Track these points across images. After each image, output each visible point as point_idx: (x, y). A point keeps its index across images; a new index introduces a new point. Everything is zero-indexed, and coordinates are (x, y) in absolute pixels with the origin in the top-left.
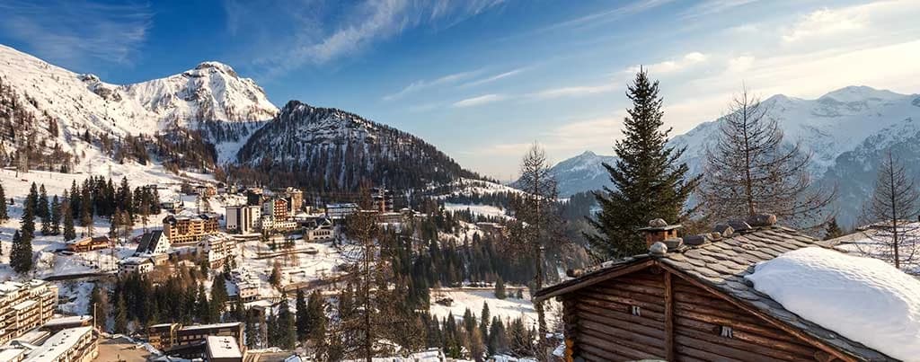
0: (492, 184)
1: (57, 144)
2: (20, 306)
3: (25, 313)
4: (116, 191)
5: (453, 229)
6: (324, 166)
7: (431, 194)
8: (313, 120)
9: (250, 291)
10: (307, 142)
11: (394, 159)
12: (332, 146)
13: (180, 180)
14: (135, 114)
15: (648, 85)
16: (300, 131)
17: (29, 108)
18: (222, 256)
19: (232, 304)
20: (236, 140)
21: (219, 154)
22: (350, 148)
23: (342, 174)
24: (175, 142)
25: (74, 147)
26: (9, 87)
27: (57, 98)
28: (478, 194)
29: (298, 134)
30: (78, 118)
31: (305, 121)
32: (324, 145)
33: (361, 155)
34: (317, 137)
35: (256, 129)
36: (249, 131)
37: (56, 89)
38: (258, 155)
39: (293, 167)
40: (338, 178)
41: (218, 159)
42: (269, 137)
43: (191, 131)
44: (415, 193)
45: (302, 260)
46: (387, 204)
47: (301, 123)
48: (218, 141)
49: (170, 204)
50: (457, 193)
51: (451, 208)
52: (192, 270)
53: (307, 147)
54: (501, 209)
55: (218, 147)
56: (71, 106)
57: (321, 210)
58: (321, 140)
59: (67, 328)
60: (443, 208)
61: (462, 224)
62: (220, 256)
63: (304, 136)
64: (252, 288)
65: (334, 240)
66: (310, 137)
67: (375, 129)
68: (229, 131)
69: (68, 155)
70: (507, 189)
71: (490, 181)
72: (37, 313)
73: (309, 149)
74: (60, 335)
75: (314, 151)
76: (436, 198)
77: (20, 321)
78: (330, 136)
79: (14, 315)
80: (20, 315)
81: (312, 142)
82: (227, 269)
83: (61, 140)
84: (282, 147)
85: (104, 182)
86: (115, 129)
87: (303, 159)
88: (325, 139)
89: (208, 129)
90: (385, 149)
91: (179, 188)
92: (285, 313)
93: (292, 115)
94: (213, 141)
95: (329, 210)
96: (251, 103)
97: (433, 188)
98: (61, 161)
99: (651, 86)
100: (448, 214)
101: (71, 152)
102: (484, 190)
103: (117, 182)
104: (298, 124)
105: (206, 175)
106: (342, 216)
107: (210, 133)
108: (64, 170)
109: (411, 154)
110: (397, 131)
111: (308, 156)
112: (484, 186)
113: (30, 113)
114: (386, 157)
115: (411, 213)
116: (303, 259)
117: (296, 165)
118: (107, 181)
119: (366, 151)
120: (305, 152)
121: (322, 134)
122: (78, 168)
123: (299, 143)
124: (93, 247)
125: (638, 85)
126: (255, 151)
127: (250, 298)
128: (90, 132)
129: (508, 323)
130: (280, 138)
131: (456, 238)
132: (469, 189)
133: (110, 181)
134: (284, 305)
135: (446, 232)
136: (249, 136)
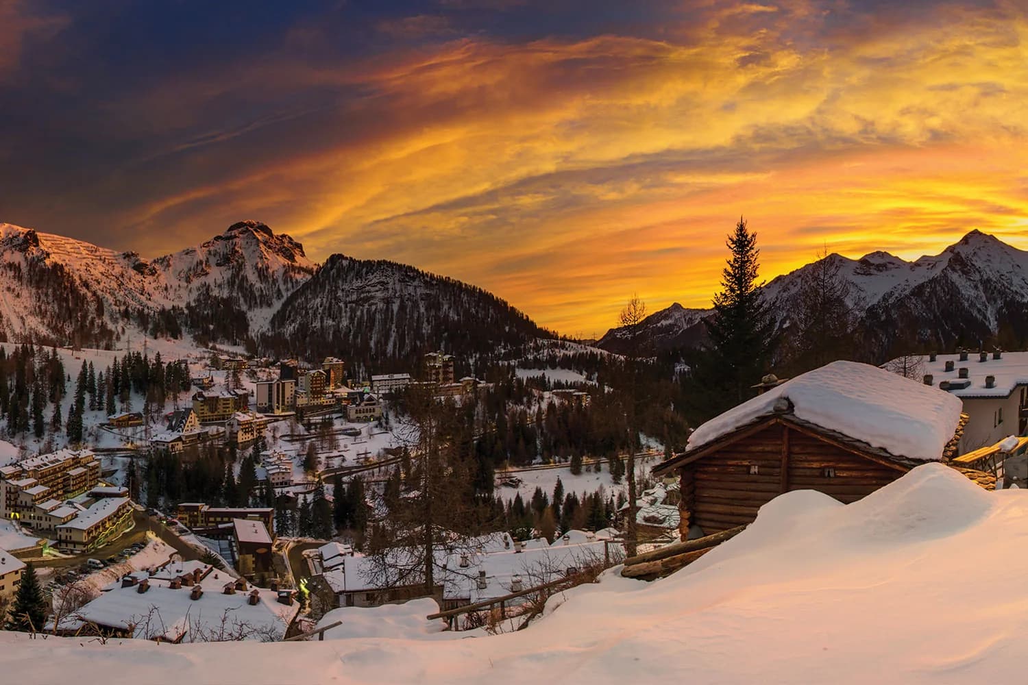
0: (572, 344)
1: (102, 323)
2: (74, 472)
3: (77, 478)
4: (151, 367)
5: (525, 399)
6: (371, 330)
7: (499, 359)
8: (358, 276)
9: (281, 476)
10: (350, 302)
11: (456, 318)
12: (381, 305)
13: (210, 353)
14: (169, 286)
15: (747, 236)
16: (343, 290)
17: (84, 291)
18: (251, 437)
19: (261, 489)
20: (270, 305)
21: (251, 323)
22: (402, 307)
23: (392, 339)
24: (206, 312)
25: (116, 325)
26: (69, 274)
27: (104, 279)
28: (556, 357)
29: (340, 294)
30: (120, 295)
31: (349, 278)
32: (370, 305)
33: (416, 315)
34: (362, 296)
35: (292, 290)
36: (284, 294)
37: (102, 270)
38: (293, 321)
39: (334, 333)
40: (386, 344)
41: (250, 328)
42: (306, 298)
43: (222, 298)
44: (479, 358)
45: (342, 443)
46: (446, 373)
47: (345, 280)
48: (250, 308)
49: (199, 380)
50: (530, 357)
51: (523, 374)
52: (221, 451)
53: (351, 308)
54: (581, 374)
55: (249, 315)
56: (114, 285)
57: (365, 383)
58: (367, 299)
59: (107, 497)
60: (514, 375)
61: (535, 392)
62: (249, 437)
63: (348, 296)
64: (283, 473)
65: (378, 419)
66: (354, 297)
67: (435, 282)
68: (261, 296)
69: (111, 332)
70: (589, 349)
71: (570, 341)
72: (85, 480)
73: (353, 311)
74: (102, 502)
75: (359, 313)
76: (506, 363)
77: (73, 485)
78: (379, 294)
79: (68, 479)
80: (73, 480)
81: (356, 302)
82: (257, 451)
83: (106, 318)
84: (320, 310)
85: (141, 358)
86: (150, 304)
87: (345, 323)
88: (373, 297)
89: (240, 294)
90: (446, 307)
91: (209, 362)
92: (320, 501)
93: (334, 271)
94: (244, 308)
95: (375, 383)
96: (287, 262)
97: (503, 351)
98: (106, 339)
99: (749, 237)
100: (520, 381)
101: (113, 329)
102: (563, 352)
103: (152, 357)
104: (340, 282)
105: (236, 347)
106: (391, 389)
107: (242, 300)
108: (108, 348)
109: (477, 312)
110: (461, 284)
111: (352, 319)
112: (563, 347)
113: (84, 294)
114: (447, 316)
115: (475, 383)
116: (343, 440)
117: (337, 331)
118: (143, 357)
119: (422, 310)
120: (349, 314)
121: (369, 292)
122: (119, 345)
123: (342, 304)
124: (130, 422)
125: (738, 236)
126: (289, 317)
127: (281, 483)
128: (130, 309)
129: (584, 499)
130: (319, 300)
131: (528, 411)
132: (546, 351)
133: (146, 357)
134: (319, 491)
135: (516, 404)
136: (283, 300)
